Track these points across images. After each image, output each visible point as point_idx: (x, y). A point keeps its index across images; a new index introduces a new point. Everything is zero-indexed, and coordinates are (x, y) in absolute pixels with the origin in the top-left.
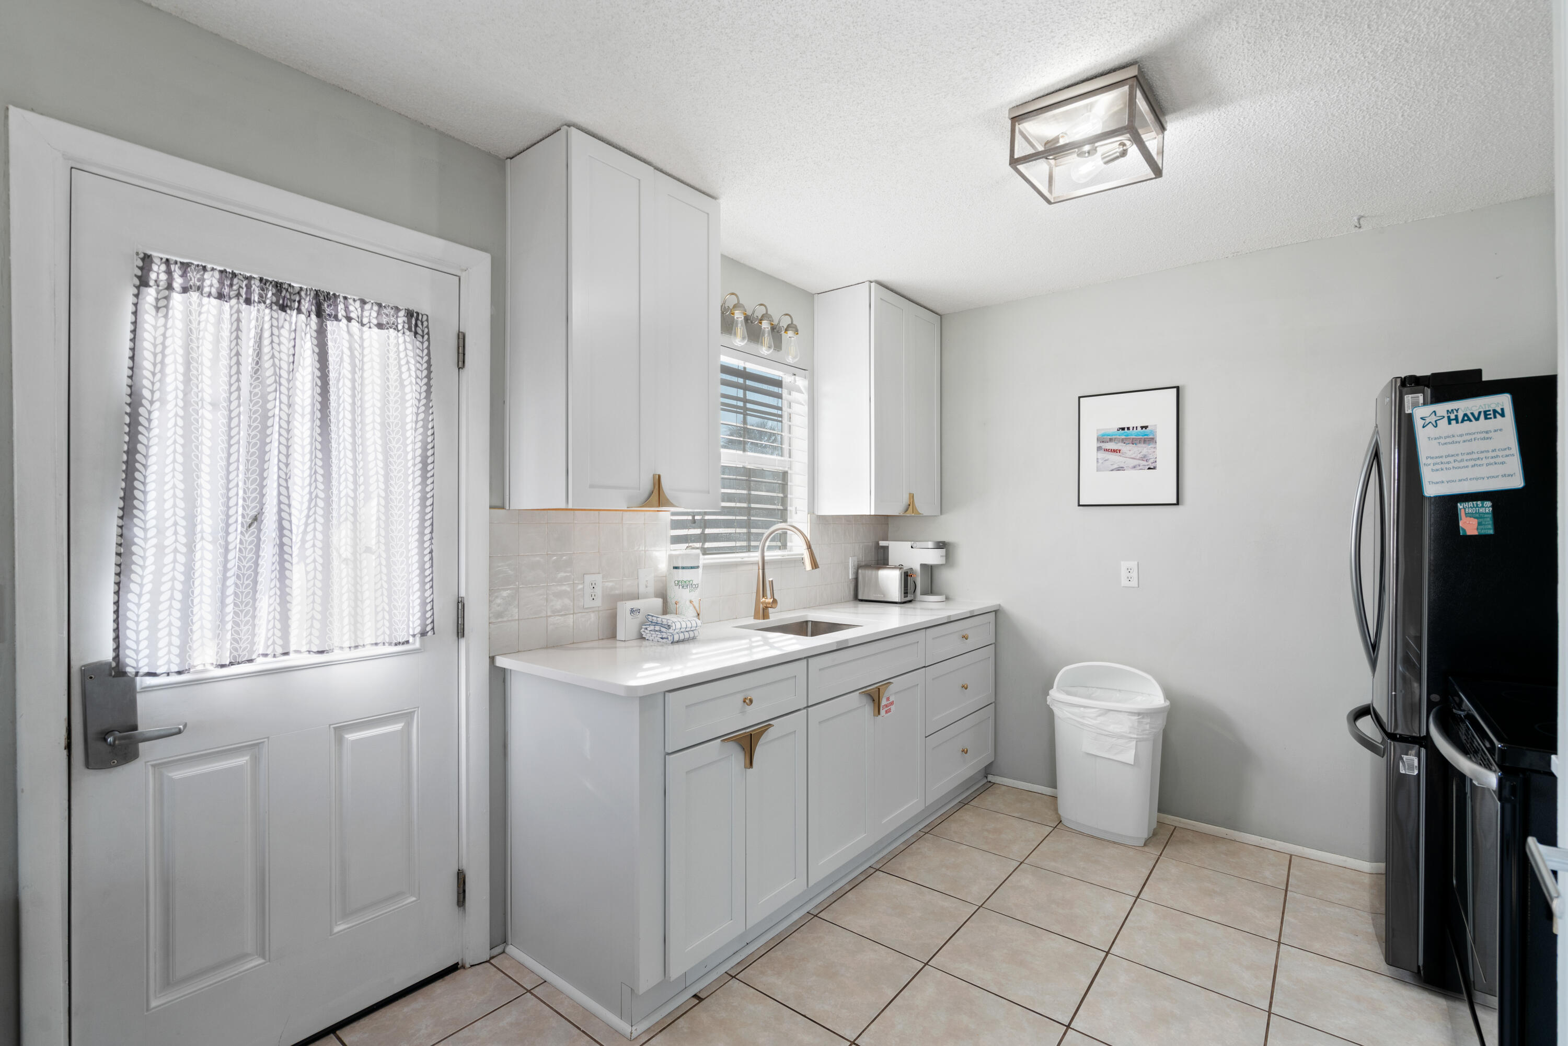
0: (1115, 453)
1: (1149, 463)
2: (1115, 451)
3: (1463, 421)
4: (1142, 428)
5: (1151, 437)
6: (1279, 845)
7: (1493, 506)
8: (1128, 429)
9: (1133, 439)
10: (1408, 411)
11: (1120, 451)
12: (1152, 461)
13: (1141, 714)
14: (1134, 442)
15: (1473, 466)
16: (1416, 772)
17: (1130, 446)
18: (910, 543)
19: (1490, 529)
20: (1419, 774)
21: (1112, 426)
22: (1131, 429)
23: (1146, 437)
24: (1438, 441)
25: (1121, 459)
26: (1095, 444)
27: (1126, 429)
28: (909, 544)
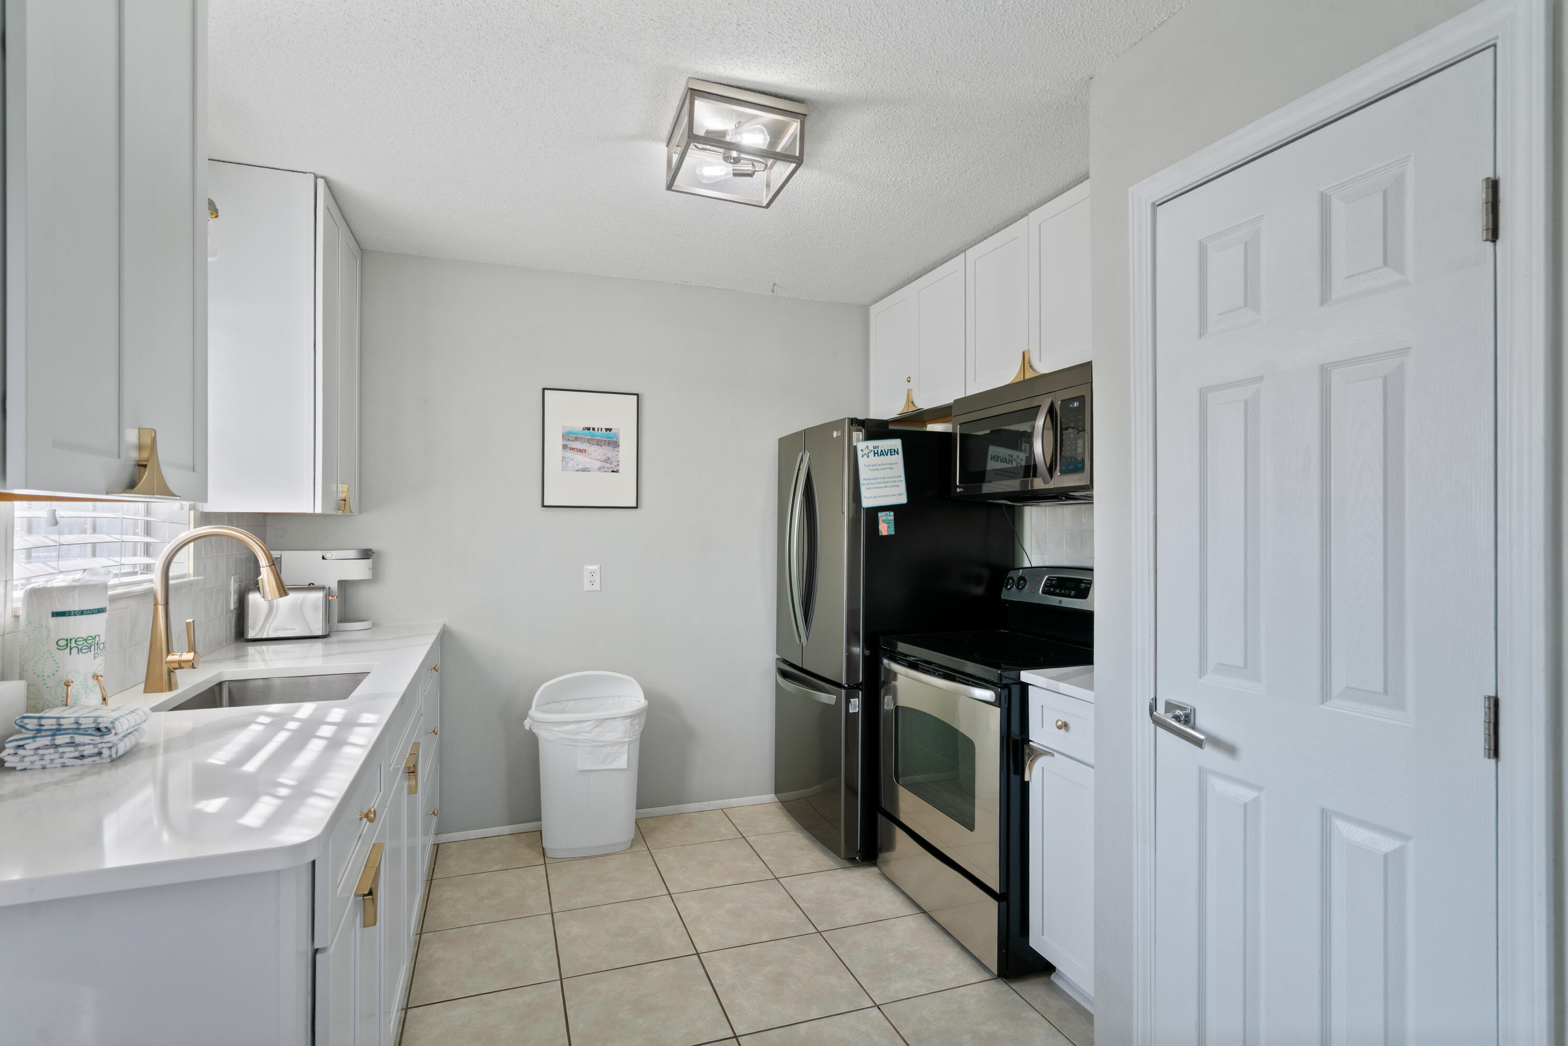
0: (581, 453)
1: (613, 466)
2: (580, 451)
3: (881, 455)
4: (607, 430)
5: (615, 440)
6: (715, 804)
7: (894, 515)
8: (594, 429)
9: (598, 440)
10: (855, 444)
11: (585, 451)
12: (615, 464)
13: (632, 716)
14: (599, 443)
15: (885, 487)
16: (857, 710)
17: (595, 448)
18: (321, 552)
19: (892, 531)
20: (858, 711)
21: (578, 425)
22: (596, 430)
23: (610, 439)
24: (869, 468)
25: (587, 460)
26: (560, 442)
27: (591, 429)
28: (319, 554)
